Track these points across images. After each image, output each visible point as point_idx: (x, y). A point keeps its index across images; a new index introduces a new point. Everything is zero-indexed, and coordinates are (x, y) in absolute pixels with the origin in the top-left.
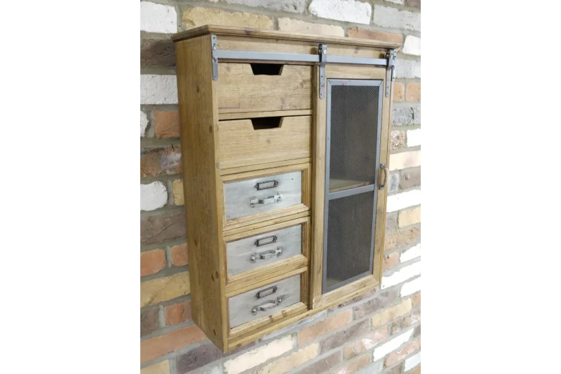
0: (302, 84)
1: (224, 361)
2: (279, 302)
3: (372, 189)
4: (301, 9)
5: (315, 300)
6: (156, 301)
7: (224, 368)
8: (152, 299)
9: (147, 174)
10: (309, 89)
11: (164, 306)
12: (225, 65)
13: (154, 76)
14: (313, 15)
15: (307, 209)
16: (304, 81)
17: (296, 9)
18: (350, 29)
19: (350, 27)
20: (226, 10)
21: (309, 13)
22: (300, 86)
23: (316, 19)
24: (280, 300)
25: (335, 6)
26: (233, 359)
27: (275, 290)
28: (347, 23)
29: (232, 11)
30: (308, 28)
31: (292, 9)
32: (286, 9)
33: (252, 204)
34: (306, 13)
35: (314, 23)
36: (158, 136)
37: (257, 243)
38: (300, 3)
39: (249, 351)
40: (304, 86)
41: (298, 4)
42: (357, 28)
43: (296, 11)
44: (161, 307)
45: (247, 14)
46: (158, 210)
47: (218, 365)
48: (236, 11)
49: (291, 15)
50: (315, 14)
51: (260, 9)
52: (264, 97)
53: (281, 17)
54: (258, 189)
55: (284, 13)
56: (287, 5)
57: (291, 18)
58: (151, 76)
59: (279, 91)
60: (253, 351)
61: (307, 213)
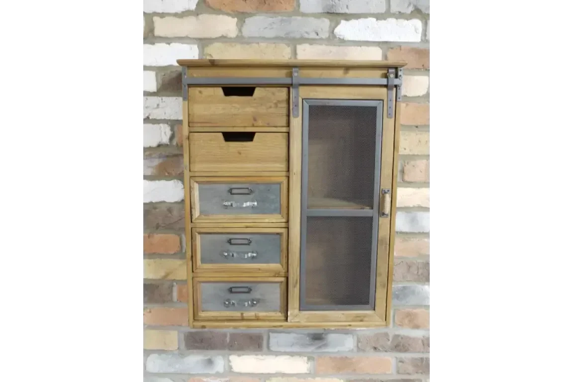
0: (276, 105)
1: (230, 355)
2: (254, 304)
3: (370, 215)
4: (325, 35)
5: (291, 314)
6: (171, 277)
7: (229, 361)
8: (167, 275)
9: (168, 173)
10: (285, 109)
11: (177, 284)
12: (199, 89)
13: (177, 98)
14: (339, 38)
15: (284, 220)
16: (279, 102)
17: (318, 35)
18: (392, 48)
19: (392, 46)
20: (242, 43)
21: (334, 36)
22: (273, 105)
23: (343, 42)
24: (255, 302)
25: (368, 27)
26: (239, 356)
27: (249, 291)
28: (386, 42)
29: (248, 43)
30: (331, 52)
31: (313, 36)
32: (306, 36)
33: (225, 205)
34: (331, 38)
35: (339, 46)
36: (179, 145)
37: (230, 242)
38: (322, 29)
39: (257, 355)
40: (279, 105)
41: (320, 30)
42: (400, 46)
43: (317, 37)
44: (175, 284)
45: (263, 45)
46: (176, 203)
47: (223, 356)
48: (253, 43)
49: (311, 41)
50: (342, 37)
51: (277, 39)
52: (235, 115)
53: (300, 44)
54: (232, 194)
55: (303, 40)
56: (307, 33)
57: (311, 44)
58: (175, 98)
59: (249, 110)
60: (260, 357)
61: (283, 225)
